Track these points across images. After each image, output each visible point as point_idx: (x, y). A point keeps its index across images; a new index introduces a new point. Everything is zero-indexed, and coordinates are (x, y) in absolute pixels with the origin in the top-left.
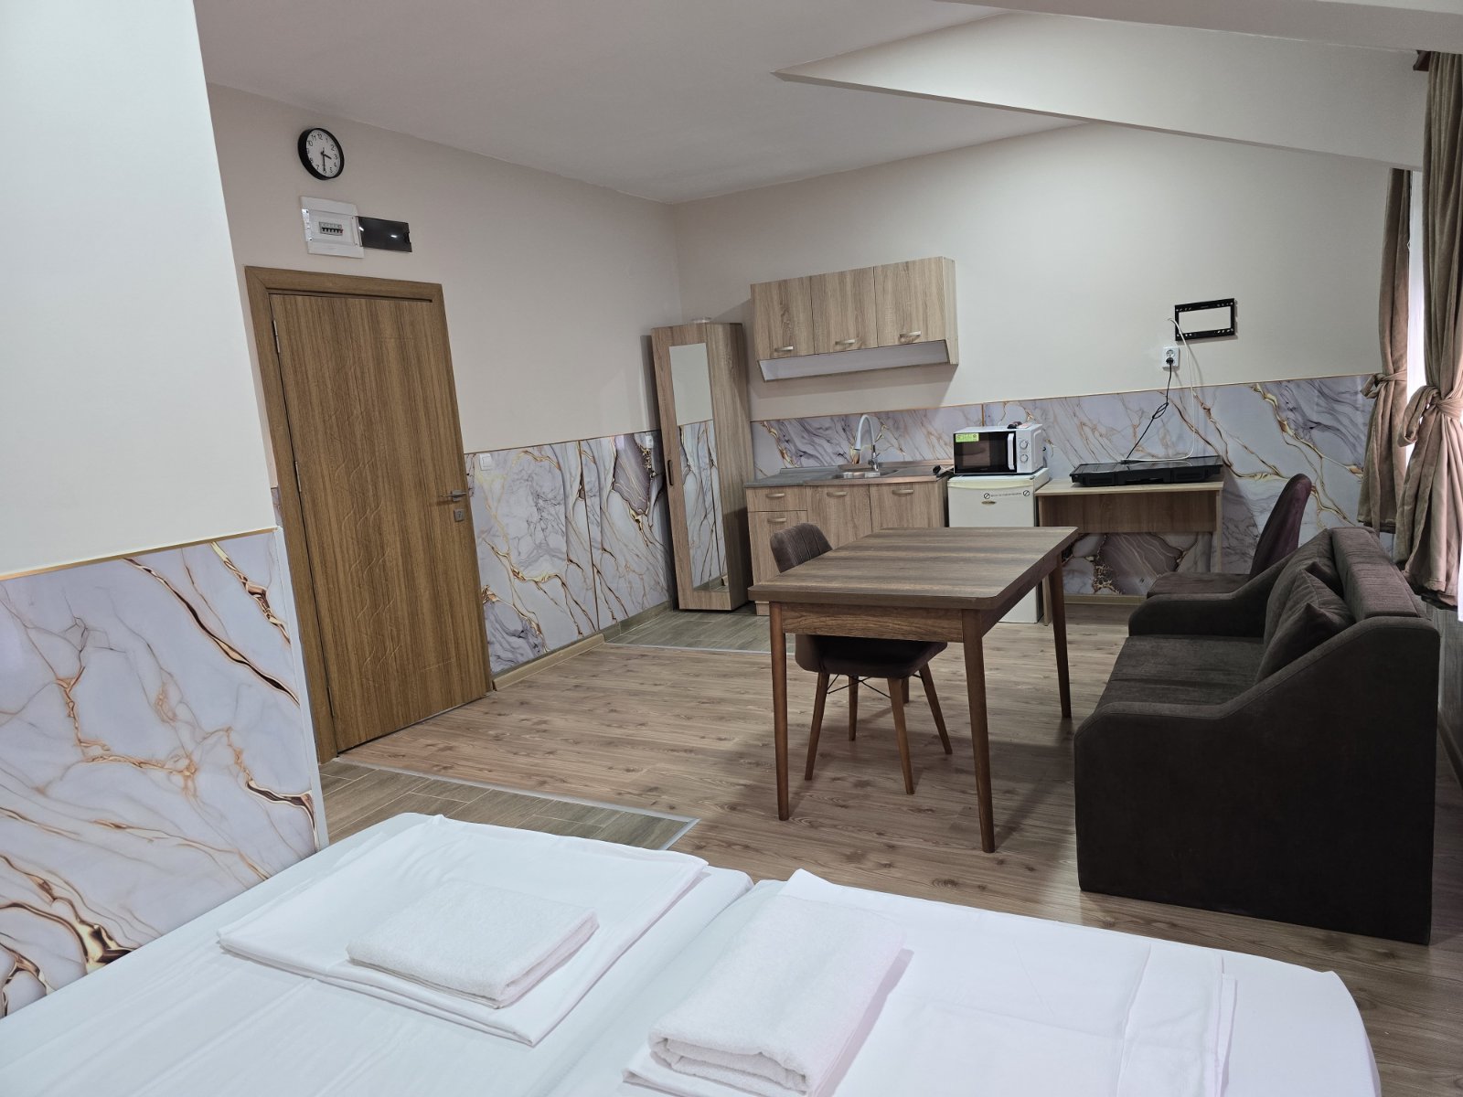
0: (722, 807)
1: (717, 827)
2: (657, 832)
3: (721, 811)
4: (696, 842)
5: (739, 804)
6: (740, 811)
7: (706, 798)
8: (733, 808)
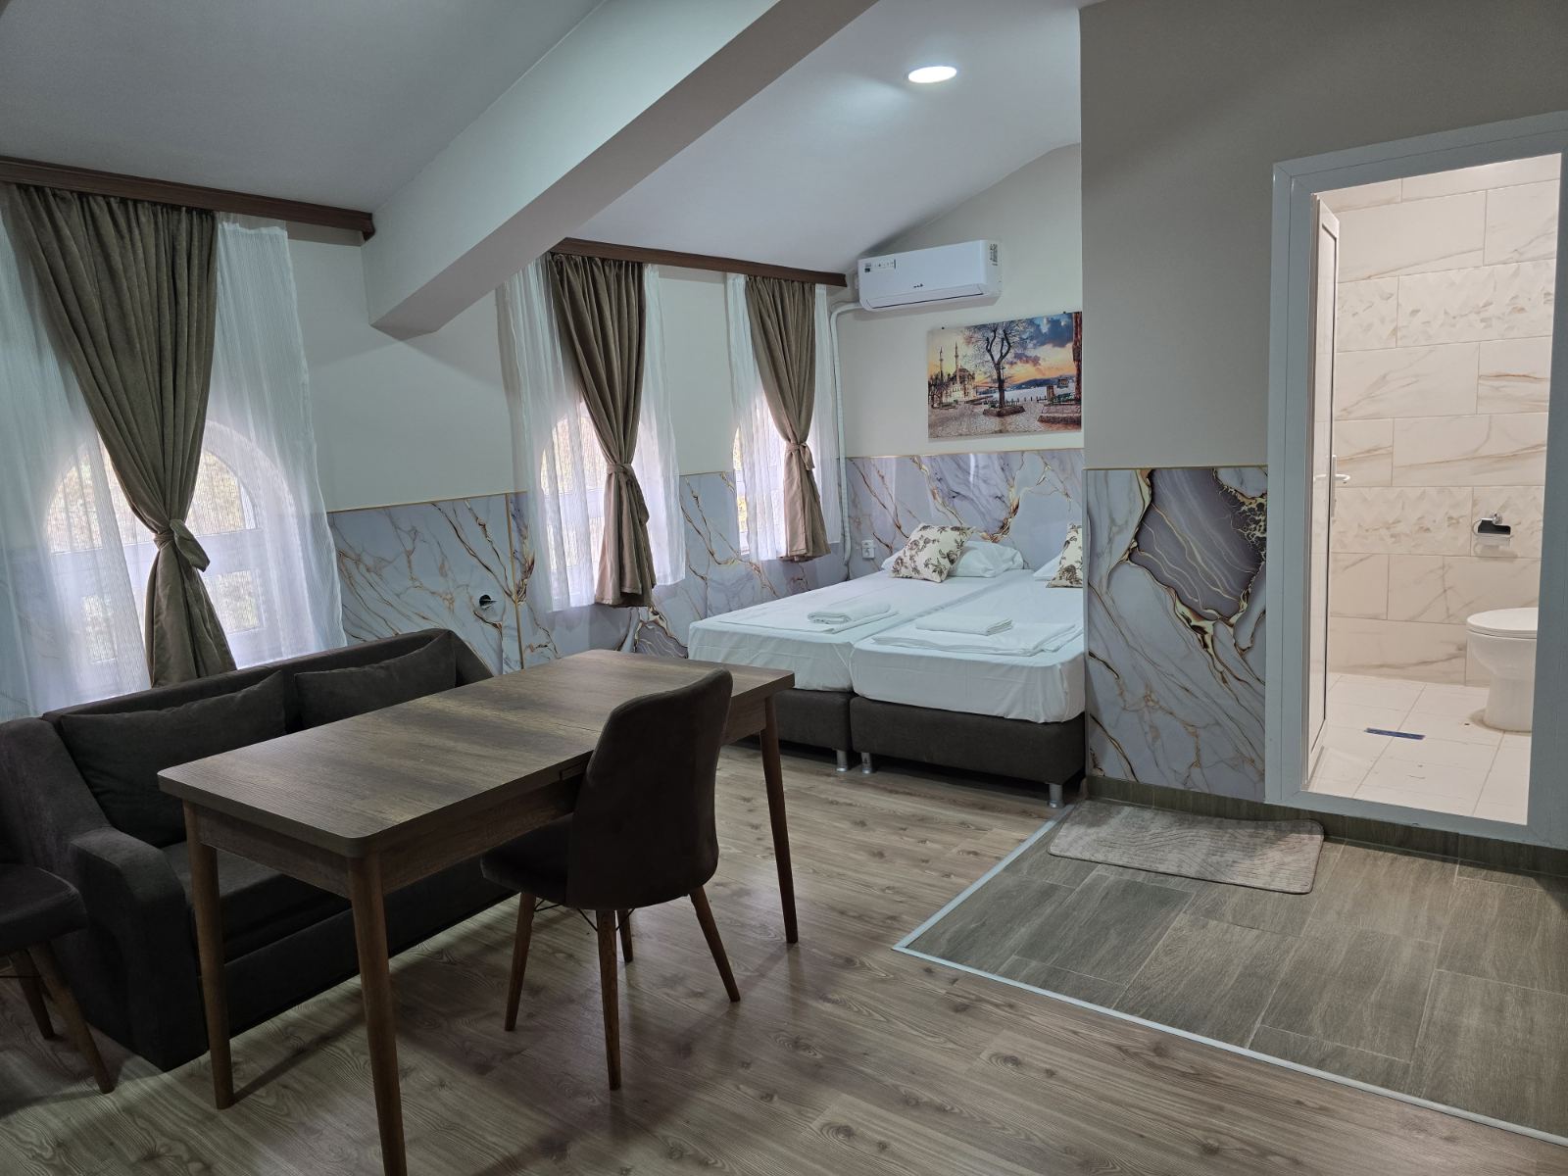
0: (863, 964)
1: (872, 938)
2: (943, 941)
3: (864, 959)
4: (896, 924)
5: (842, 967)
6: (840, 957)
7: (883, 981)
8: (849, 963)
